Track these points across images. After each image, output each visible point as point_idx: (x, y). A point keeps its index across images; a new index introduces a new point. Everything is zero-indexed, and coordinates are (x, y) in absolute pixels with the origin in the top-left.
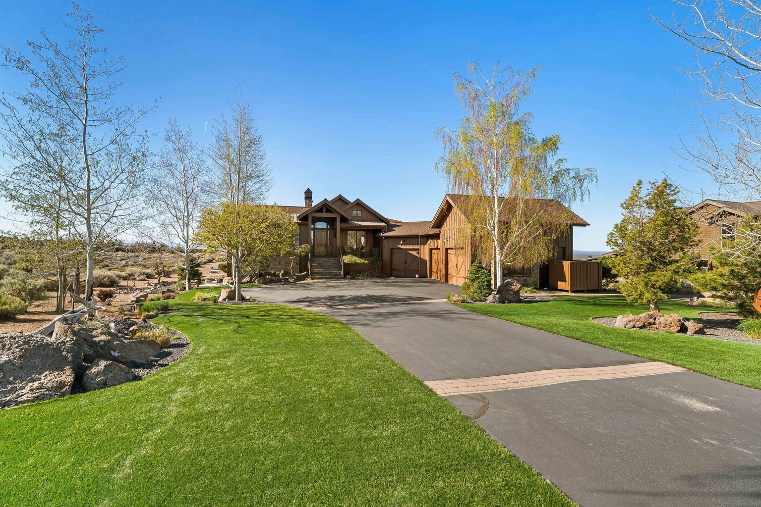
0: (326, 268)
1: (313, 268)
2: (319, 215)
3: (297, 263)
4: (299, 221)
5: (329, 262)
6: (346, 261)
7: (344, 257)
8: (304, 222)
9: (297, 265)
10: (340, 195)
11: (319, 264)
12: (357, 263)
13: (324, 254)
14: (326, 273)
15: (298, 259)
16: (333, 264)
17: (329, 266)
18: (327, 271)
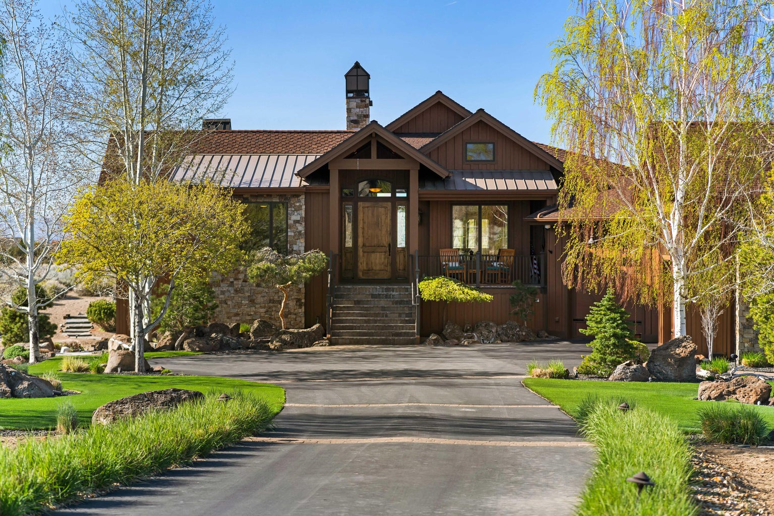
0: (376, 315)
1: (339, 315)
2: (358, 164)
3: (298, 300)
4: (304, 183)
5: (387, 296)
6: (426, 296)
7: (422, 283)
8: (317, 186)
9: (300, 306)
10: (439, 92)
11: (358, 302)
12: (455, 301)
13: (386, 275)
14: (373, 328)
15: (303, 291)
16: (397, 303)
17: (383, 308)
18: (376, 321)
